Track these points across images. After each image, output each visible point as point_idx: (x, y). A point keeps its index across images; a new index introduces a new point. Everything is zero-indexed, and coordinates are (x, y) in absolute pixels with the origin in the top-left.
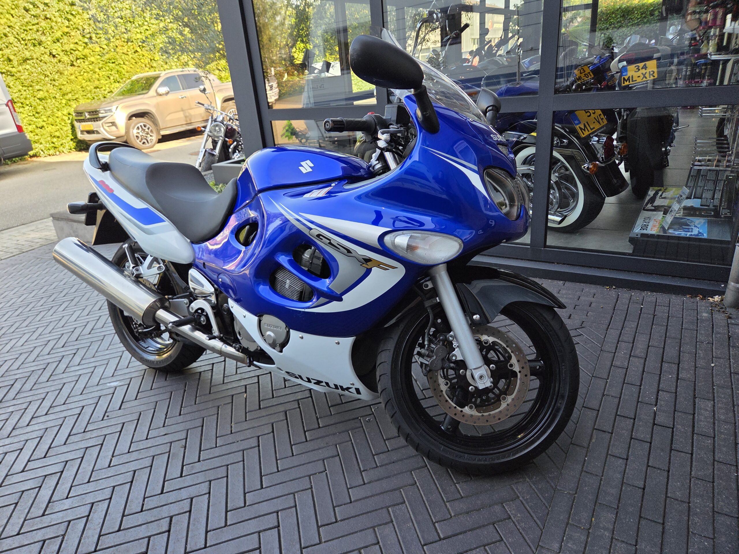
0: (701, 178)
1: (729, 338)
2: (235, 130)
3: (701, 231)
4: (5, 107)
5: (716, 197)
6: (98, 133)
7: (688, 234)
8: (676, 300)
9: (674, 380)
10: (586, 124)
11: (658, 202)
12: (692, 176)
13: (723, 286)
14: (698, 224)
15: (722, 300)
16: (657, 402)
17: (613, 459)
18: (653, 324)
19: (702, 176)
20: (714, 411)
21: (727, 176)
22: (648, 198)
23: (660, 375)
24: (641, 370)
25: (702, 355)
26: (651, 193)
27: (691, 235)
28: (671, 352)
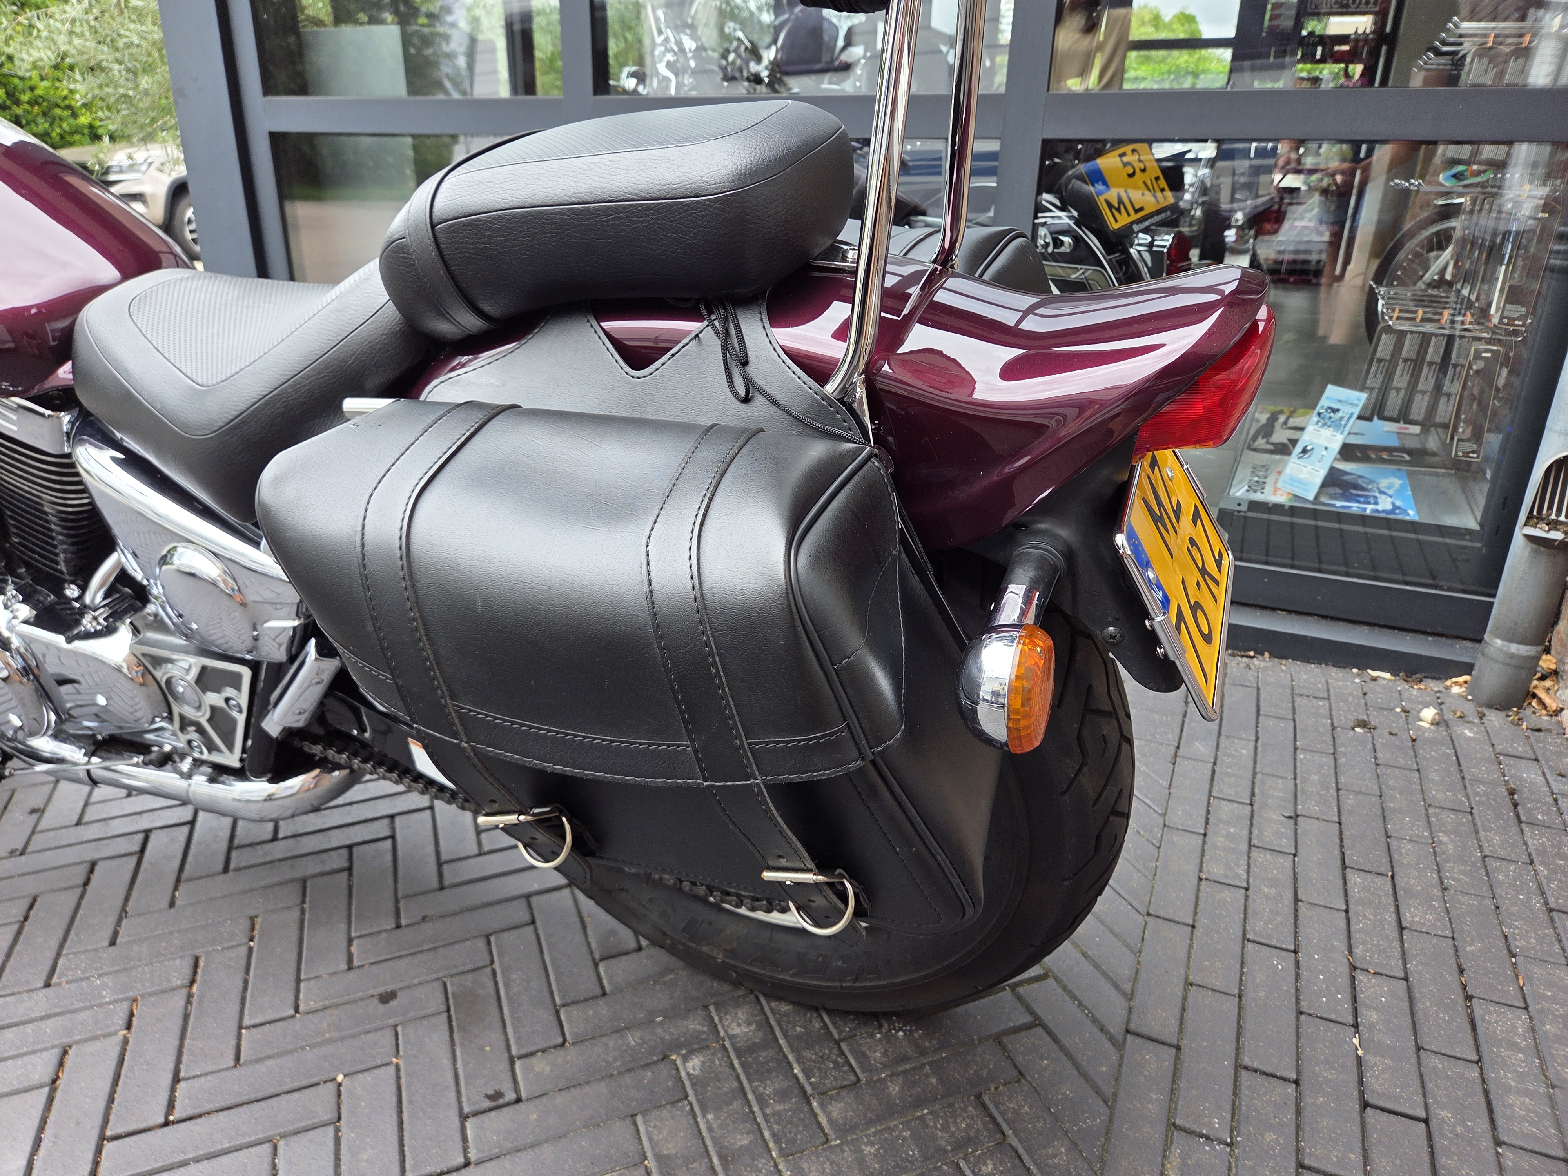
0: (1401, 364)
3: (1398, 503)
7: (1369, 509)
8: (1342, 682)
9: (1392, 932)
12: (1380, 361)
14: (1389, 486)
16: (1356, 1017)
19: (1405, 361)
20: (1538, 1051)
21: (1477, 352)
22: (1255, 426)
23: (1347, 912)
25: (1451, 849)
26: (1260, 416)
27: (1377, 511)
28: (1363, 838)
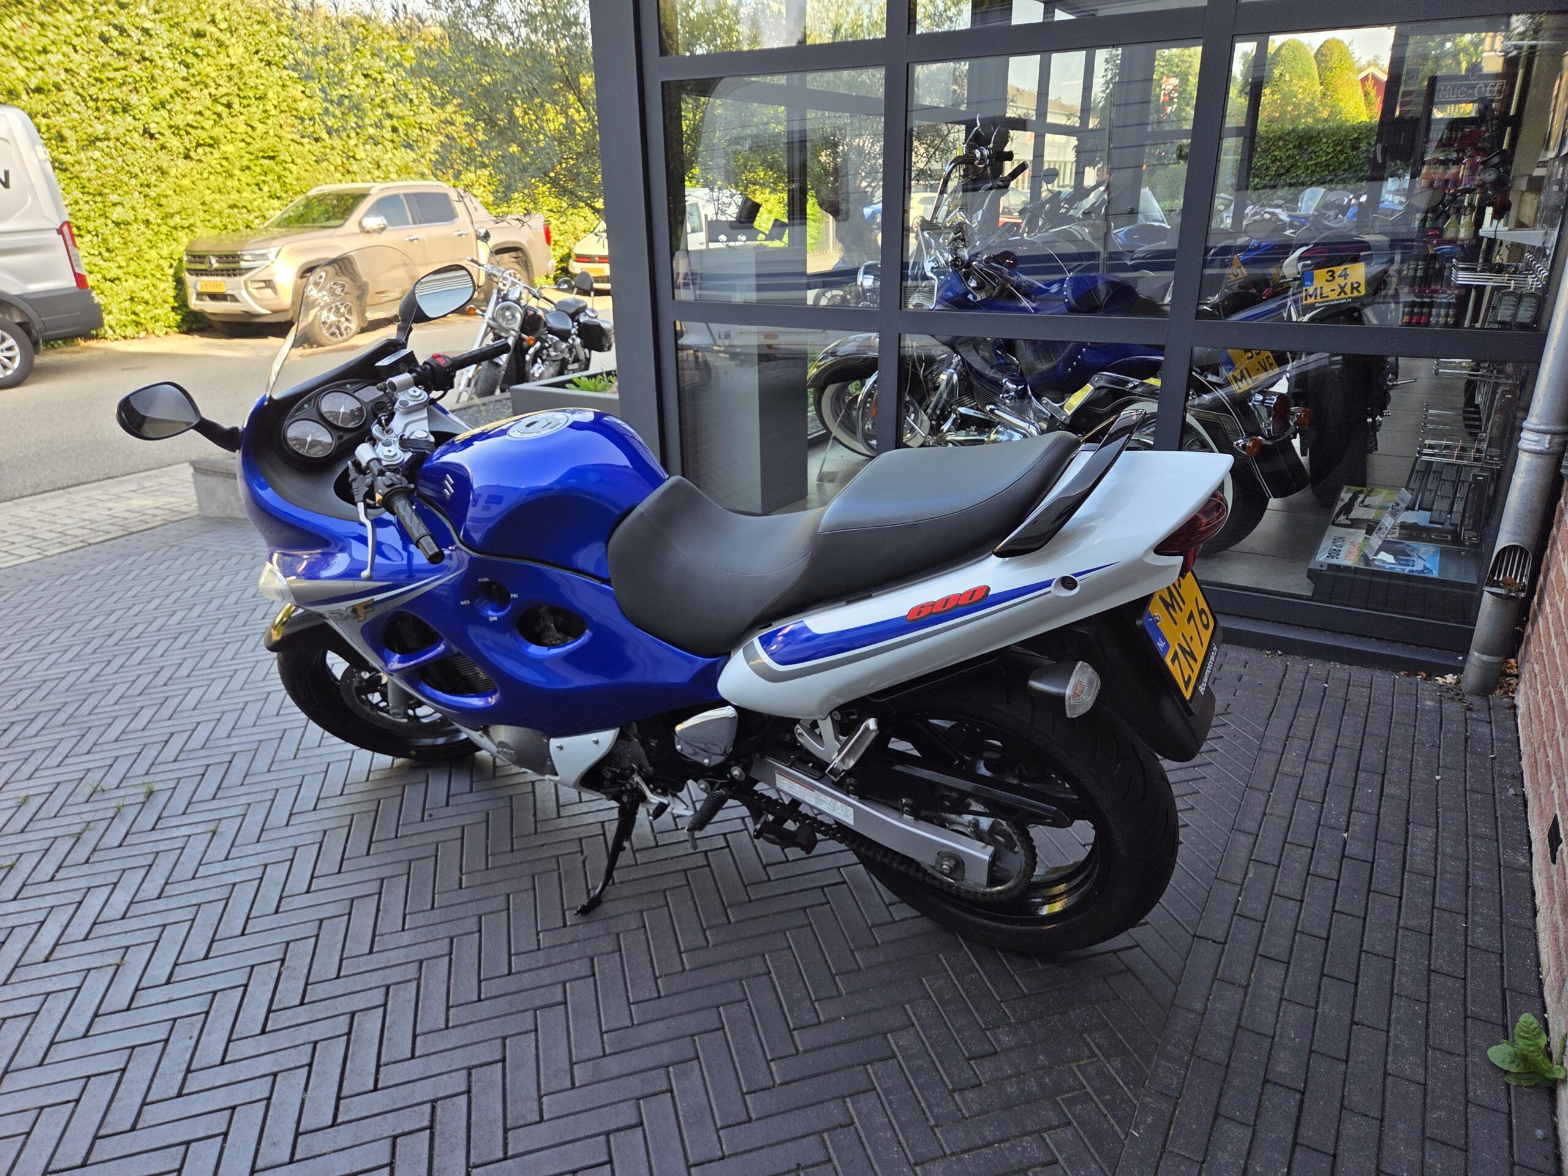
0: (1432, 475)
1: (1466, 740)
2: (540, 317)
3: (1428, 566)
4: (55, 234)
5: (1455, 509)
6: (234, 299)
7: (1407, 570)
8: (1382, 678)
9: (1376, 797)
10: (1245, 372)
11: (1357, 513)
12: (1418, 472)
13: (1460, 658)
14: (1425, 554)
15: (1458, 682)
16: (1348, 827)
17: (1281, 900)
18: (1343, 713)
19: (1434, 472)
20: (1437, 843)
21: (1475, 476)
22: (1340, 504)
23: (1354, 789)
24: (1324, 781)
25: (1421, 763)
26: (1345, 496)
27: (1412, 571)
28: (1372, 755)
